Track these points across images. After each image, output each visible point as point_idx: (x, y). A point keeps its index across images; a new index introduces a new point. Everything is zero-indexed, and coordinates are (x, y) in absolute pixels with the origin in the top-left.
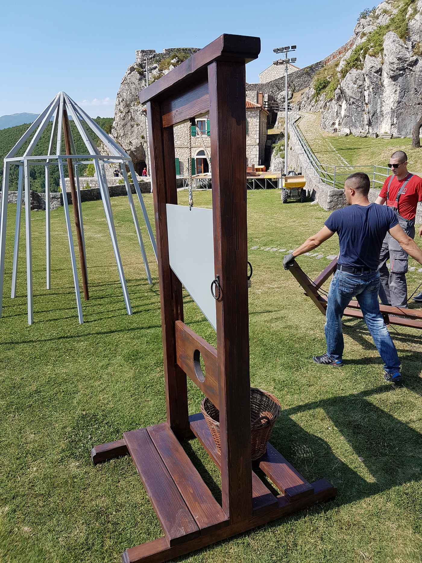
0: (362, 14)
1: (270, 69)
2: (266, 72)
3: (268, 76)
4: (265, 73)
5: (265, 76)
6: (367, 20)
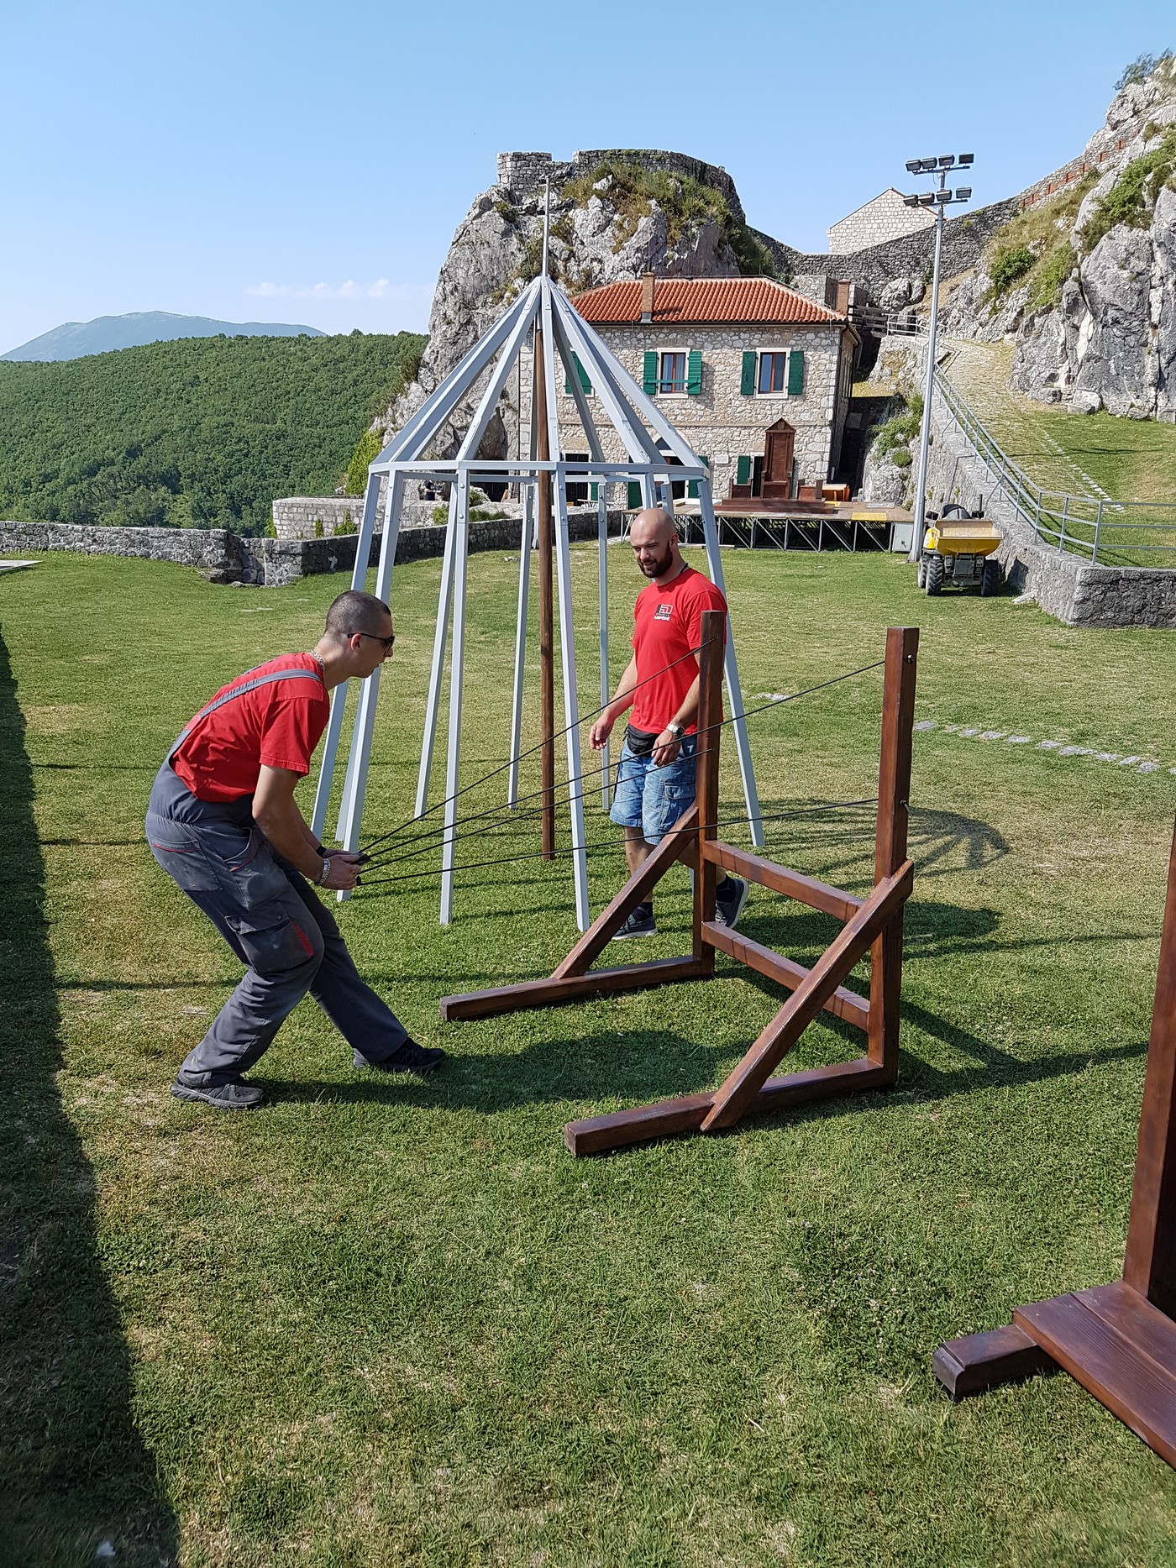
0: (1132, 69)
1: (861, 215)
2: (848, 223)
3: (854, 234)
4: (844, 227)
5: (845, 235)
6: (1146, 89)
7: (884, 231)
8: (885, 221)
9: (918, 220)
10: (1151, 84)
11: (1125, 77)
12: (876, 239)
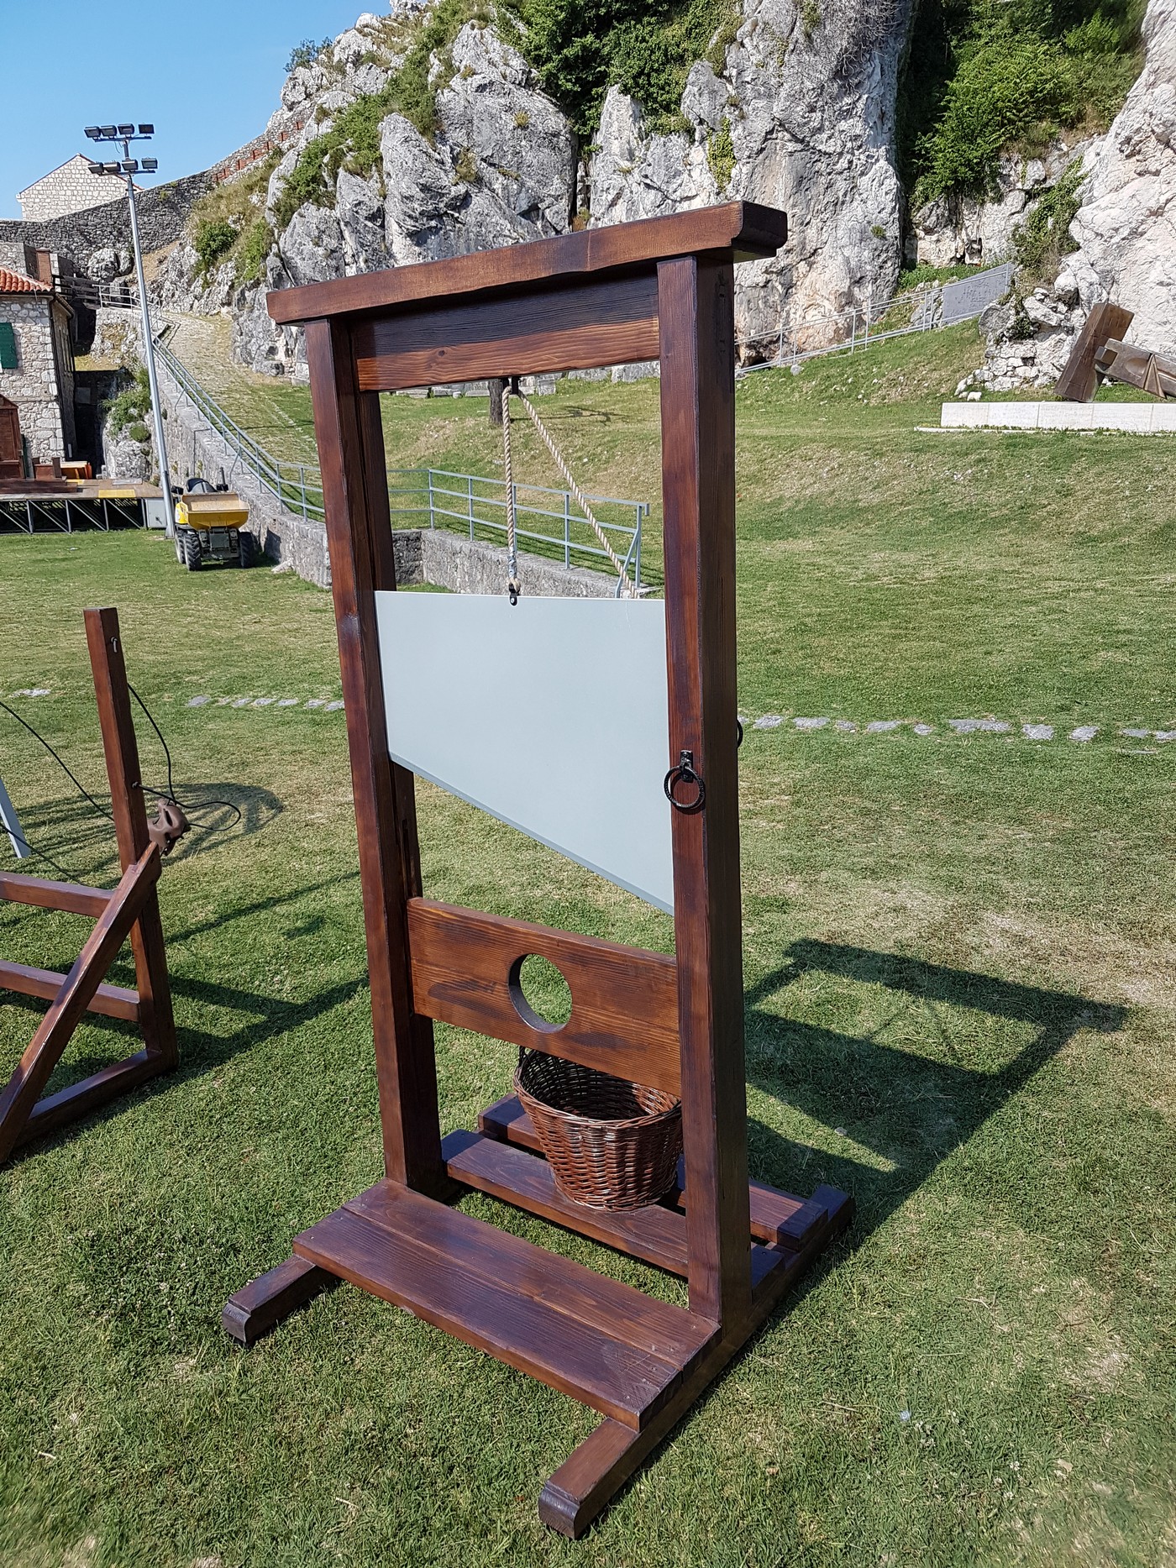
2: (39, 188)
4: (35, 192)
7: (79, 198)
8: (78, 188)
9: (113, 189)
10: (317, 70)
11: (293, 60)
12: (73, 207)
